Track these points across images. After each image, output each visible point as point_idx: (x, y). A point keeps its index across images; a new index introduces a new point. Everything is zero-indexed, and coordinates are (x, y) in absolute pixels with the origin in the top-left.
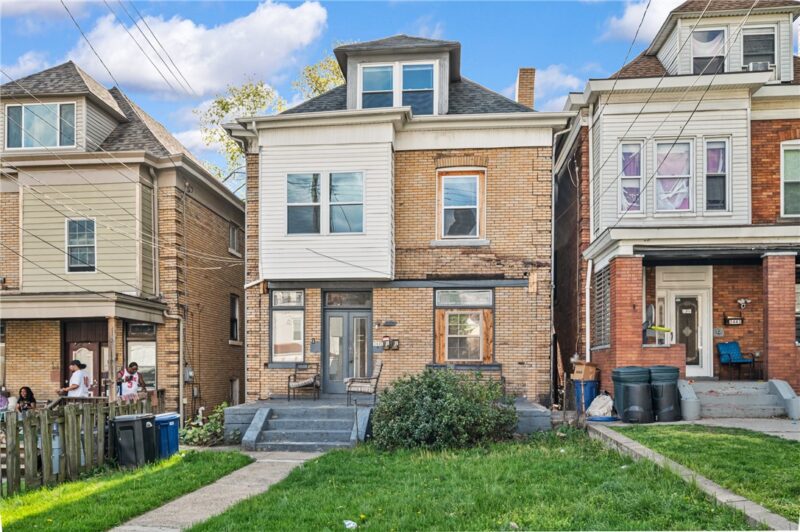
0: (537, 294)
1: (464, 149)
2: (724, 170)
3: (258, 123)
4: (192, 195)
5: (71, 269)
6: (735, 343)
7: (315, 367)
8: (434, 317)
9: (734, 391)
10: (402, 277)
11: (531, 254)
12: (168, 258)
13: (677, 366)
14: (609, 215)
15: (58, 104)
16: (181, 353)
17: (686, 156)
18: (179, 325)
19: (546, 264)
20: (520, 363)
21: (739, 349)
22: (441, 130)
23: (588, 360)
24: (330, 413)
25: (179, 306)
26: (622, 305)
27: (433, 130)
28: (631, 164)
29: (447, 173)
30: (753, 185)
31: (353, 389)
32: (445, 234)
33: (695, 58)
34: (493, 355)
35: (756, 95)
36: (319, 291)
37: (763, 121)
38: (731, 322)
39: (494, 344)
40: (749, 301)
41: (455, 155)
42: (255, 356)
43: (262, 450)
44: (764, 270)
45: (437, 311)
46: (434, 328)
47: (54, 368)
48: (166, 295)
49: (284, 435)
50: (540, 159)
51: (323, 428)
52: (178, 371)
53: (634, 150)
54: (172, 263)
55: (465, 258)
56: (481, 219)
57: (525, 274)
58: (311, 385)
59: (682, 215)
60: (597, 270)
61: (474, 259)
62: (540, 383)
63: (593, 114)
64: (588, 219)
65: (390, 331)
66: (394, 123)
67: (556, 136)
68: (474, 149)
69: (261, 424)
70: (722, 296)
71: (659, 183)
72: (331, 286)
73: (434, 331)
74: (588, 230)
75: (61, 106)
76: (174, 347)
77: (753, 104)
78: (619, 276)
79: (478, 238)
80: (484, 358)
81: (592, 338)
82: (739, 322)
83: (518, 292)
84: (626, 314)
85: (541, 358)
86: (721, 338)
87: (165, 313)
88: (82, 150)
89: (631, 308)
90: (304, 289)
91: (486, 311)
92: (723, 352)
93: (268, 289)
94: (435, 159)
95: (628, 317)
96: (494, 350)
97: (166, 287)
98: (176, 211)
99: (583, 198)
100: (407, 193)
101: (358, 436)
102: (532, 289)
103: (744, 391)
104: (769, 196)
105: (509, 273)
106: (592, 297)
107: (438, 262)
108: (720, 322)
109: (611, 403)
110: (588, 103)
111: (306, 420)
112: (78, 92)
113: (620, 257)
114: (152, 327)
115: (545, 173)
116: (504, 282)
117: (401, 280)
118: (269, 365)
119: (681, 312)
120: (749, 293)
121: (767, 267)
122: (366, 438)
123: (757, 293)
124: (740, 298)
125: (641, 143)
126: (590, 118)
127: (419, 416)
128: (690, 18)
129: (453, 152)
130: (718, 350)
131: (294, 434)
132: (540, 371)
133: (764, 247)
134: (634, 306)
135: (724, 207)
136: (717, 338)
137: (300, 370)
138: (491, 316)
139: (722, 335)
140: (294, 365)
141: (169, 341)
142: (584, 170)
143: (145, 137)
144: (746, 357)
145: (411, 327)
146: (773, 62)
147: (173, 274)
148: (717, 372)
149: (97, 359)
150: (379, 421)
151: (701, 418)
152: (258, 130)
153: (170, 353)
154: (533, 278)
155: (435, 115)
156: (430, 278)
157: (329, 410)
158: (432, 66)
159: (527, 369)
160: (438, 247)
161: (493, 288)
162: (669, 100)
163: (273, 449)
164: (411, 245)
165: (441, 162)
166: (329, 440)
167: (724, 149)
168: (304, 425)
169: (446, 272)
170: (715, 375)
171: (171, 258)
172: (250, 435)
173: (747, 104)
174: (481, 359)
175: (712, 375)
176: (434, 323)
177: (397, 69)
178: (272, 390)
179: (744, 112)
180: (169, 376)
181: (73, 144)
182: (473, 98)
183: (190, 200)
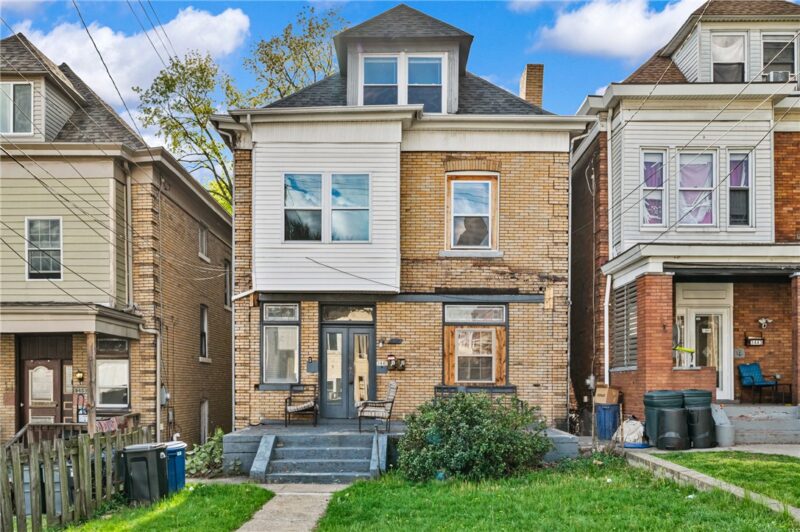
0: (554, 310)
1: (475, 152)
2: (747, 183)
3: (253, 116)
4: (168, 193)
5: (32, 276)
6: (755, 364)
7: (312, 388)
8: (443, 335)
9: (764, 416)
10: (408, 289)
11: (547, 267)
12: (144, 264)
13: (709, 389)
14: (631, 228)
15: (12, 83)
16: (158, 372)
17: (709, 168)
18: (156, 341)
19: (564, 279)
20: (535, 385)
21: (760, 371)
22: (452, 130)
23: (607, 382)
24: (342, 441)
25: (156, 319)
26: (651, 325)
27: (443, 130)
28: (653, 175)
29: (457, 178)
30: (776, 200)
31: (366, 414)
32: (454, 245)
33: (715, 64)
34: (507, 377)
35: (779, 105)
36: (316, 304)
37: (784, 133)
38: (753, 343)
39: (508, 365)
40: (770, 321)
41: (466, 159)
42: (244, 377)
43: (273, 482)
44: (793, 291)
45: (446, 328)
46: (443, 347)
47: (7, 389)
48: (141, 307)
49: (294, 465)
50: (556, 165)
51: (336, 458)
52: (155, 393)
53: (656, 160)
54: (149, 270)
55: (476, 271)
56: (493, 229)
57: (541, 289)
58: (311, 409)
59: (706, 230)
60: (616, 286)
61: (486, 272)
62: (556, 406)
63: (612, 119)
64: (607, 231)
65: (396, 350)
66: (403, 121)
67: (573, 141)
68: (486, 152)
69: (268, 453)
70: (743, 315)
71: (682, 194)
72: (329, 299)
73: (443, 350)
74: (607, 243)
75: (14, 86)
76: (150, 365)
77: (775, 114)
78: (649, 294)
79: (491, 250)
80: (497, 380)
81: (611, 358)
82: (760, 343)
83: (533, 308)
84: (657, 335)
85: (557, 379)
86: (742, 359)
87: (141, 327)
88: (41, 139)
89: (662, 328)
90: (299, 302)
91: (498, 328)
92: (744, 375)
93: (259, 301)
94: (445, 161)
95: (658, 338)
96: (507, 371)
97: (142, 298)
98: (153, 210)
99: (601, 208)
100: (413, 198)
101: (378, 466)
102: (548, 305)
103: (775, 415)
104: (789, 211)
105: (523, 288)
106: (610, 315)
107: (447, 274)
108: (741, 342)
109: (642, 429)
110: (608, 108)
111: (317, 449)
112: (37, 71)
113: (650, 274)
114: (123, 343)
115: (561, 180)
116: (519, 297)
117: (408, 293)
118: (261, 387)
119: (701, 331)
120: (770, 312)
121: (796, 288)
122: (388, 468)
123: (778, 312)
124: (761, 318)
125: (664, 152)
126: (609, 123)
127: (454, 444)
128: (710, 21)
129: (463, 155)
130: (740, 372)
131: (306, 464)
132: (557, 394)
133: (794, 266)
134: (664, 326)
135: (746, 222)
136: (739, 359)
137: (296, 392)
138: (504, 334)
139: (743, 356)
140: (288, 387)
141: (144, 359)
142: (602, 178)
143: (110, 125)
144: (766, 379)
145: (418, 346)
146: (793, 72)
147: (149, 283)
148: (738, 395)
149: (58, 379)
150: (408, 450)
151: (736, 444)
152: (253, 124)
153: (146, 372)
154: (549, 293)
155: (444, 114)
156: (439, 291)
157: (340, 437)
158: (440, 59)
159: (542, 391)
160: (447, 258)
161: (506, 304)
162: (693, 108)
163: (285, 480)
164: (418, 255)
165: (451, 165)
166: (345, 471)
167: (747, 162)
168: (316, 454)
169: (457, 285)
170: (735, 398)
171: (148, 264)
172: (259, 465)
173: (770, 115)
174: (494, 381)
175: (733, 398)
176: (443, 341)
177: (403, 61)
178: (263, 414)
179: (767, 124)
180: (144, 399)
181: (30, 131)
182: (481, 95)
183: (164, 198)
